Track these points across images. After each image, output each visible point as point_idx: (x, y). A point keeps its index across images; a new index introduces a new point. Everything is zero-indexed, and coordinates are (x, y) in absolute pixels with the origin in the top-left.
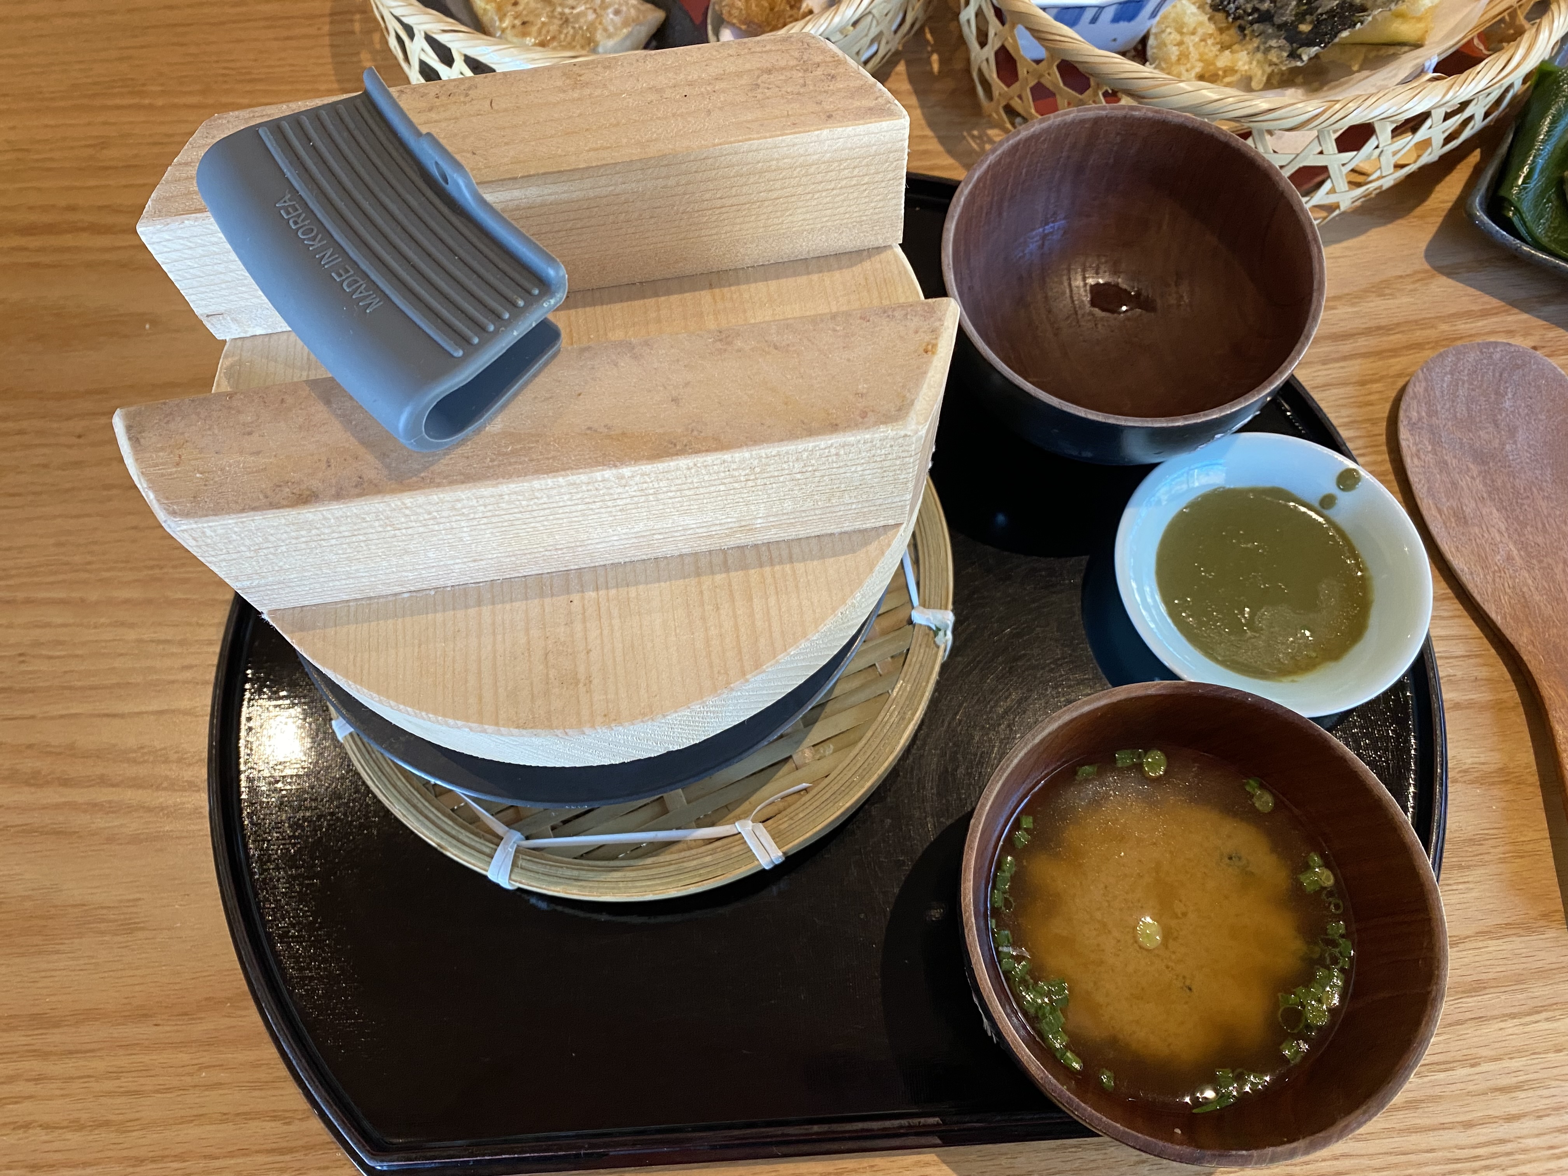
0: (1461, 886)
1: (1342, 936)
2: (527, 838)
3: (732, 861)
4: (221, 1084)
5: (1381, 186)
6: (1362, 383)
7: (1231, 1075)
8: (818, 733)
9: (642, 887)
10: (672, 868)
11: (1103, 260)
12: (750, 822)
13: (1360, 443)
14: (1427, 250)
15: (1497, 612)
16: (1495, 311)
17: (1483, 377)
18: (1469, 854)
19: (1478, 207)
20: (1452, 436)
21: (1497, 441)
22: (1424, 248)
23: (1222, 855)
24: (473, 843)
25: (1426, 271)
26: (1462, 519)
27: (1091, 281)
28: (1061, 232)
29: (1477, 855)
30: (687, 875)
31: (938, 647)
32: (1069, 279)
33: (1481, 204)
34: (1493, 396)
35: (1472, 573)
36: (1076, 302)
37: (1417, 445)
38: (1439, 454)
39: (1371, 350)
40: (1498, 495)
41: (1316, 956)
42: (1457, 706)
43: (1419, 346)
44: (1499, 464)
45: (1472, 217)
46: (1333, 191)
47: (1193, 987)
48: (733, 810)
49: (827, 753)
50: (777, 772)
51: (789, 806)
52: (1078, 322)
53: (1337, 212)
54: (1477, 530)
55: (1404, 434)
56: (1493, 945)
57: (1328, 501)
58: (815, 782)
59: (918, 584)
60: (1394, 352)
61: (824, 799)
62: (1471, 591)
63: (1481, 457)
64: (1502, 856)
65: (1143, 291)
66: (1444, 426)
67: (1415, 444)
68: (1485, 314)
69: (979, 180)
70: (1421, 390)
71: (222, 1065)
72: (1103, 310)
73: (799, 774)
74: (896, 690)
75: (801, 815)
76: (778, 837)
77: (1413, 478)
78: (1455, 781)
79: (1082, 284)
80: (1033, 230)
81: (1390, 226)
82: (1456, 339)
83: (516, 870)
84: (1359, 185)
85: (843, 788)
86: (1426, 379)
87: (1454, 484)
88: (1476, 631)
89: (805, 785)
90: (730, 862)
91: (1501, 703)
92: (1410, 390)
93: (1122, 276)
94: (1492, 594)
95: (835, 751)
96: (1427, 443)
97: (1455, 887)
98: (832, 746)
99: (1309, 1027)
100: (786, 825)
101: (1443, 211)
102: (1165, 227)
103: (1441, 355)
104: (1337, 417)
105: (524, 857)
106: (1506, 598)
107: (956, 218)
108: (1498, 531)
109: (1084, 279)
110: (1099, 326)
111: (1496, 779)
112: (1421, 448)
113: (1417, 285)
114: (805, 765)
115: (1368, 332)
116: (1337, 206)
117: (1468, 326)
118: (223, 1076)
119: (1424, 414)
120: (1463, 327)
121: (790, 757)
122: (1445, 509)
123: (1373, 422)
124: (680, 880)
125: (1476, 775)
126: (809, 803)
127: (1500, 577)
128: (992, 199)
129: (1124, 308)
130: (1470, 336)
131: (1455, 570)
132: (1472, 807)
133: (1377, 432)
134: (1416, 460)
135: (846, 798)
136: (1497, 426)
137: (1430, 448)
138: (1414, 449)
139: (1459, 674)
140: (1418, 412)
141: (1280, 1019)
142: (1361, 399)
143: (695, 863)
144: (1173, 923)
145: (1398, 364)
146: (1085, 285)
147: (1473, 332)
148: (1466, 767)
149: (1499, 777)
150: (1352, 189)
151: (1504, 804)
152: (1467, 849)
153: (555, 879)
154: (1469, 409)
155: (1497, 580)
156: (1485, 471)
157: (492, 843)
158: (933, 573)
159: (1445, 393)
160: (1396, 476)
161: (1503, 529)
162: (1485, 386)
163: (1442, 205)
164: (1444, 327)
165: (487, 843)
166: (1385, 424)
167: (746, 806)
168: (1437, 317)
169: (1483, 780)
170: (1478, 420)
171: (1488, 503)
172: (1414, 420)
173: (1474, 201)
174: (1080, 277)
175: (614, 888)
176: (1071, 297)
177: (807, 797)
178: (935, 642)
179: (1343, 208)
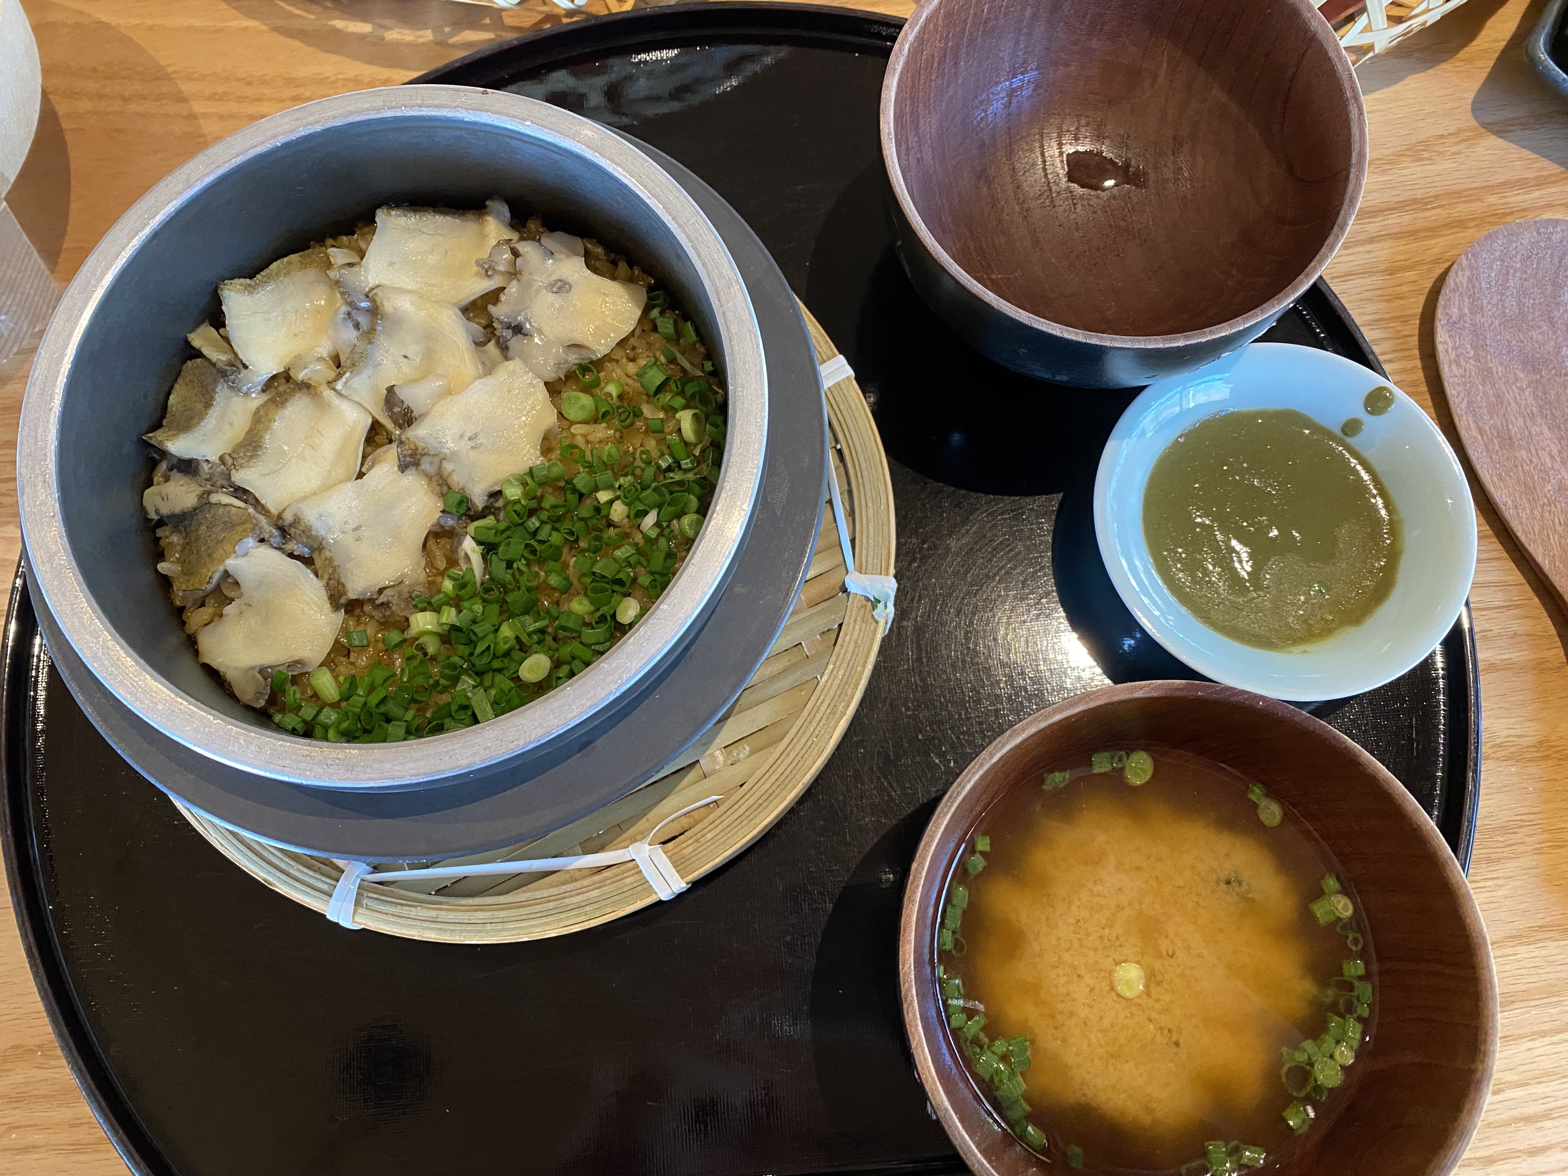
0: (1490, 883)
1: (1360, 978)
2: (376, 869)
3: (625, 895)
4: (34, 1147)
5: (1424, 23)
6: (1392, 271)
7: (1224, 1149)
8: (731, 731)
9: (513, 929)
10: (551, 905)
11: (1083, 122)
12: (647, 845)
13: (1387, 346)
14: (1474, 102)
15: (1544, 555)
16: (1554, 179)
17: (1538, 263)
18: (1499, 845)
19: (1543, 49)
20: (1499, 337)
21: (1553, 343)
22: (1470, 101)
23: (1219, 881)
24: (306, 879)
25: (1472, 129)
26: (1507, 440)
27: (1069, 149)
28: (1032, 86)
29: (1509, 846)
30: (570, 914)
31: (877, 622)
32: (1042, 146)
33: (1545, 45)
34: (1549, 288)
35: (1516, 508)
36: (1050, 176)
37: (1457, 349)
38: (1483, 361)
39: (1404, 229)
40: (1551, 409)
41: (1328, 1000)
42: (1492, 667)
43: (1460, 224)
44: (1553, 372)
45: (1533, 61)
46: (1368, 29)
47: (1181, 1042)
48: (628, 829)
49: (741, 756)
50: (681, 780)
51: (697, 823)
52: (1052, 201)
53: (1371, 55)
54: (1523, 453)
55: (1442, 336)
56: (1523, 951)
57: (1352, 427)
58: (728, 794)
59: (853, 541)
60: (1433, 231)
61: (735, 816)
62: (1515, 529)
63: (1531, 364)
64: (1539, 846)
65: (1133, 162)
66: (1490, 326)
67: (1455, 348)
68: (1541, 182)
69: (928, 20)
70: (1465, 280)
71: (36, 1125)
72: (1083, 186)
73: (707, 783)
74: (825, 678)
75: (709, 836)
76: (679, 865)
77: (1451, 391)
78: (1487, 758)
79: (1057, 152)
80: (997, 83)
81: (1431, 72)
82: (1505, 215)
83: (360, 910)
84: (1399, 20)
85: (760, 801)
86: (1471, 268)
87: (1499, 397)
88: (1516, 576)
89: (714, 798)
90: (622, 896)
91: (1543, 663)
92: (1451, 280)
93: (1107, 142)
94: (1540, 532)
95: (751, 754)
96: (1469, 346)
97: (1481, 884)
98: (747, 748)
99: (1317, 1089)
100: (690, 849)
101: (1494, 52)
102: (1161, 79)
103: (1490, 235)
104: (1362, 314)
105: (370, 895)
106: (1556, 537)
107: (898, 71)
108: (1550, 454)
109: (1060, 145)
110: (1079, 207)
111: (1536, 755)
112: (1462, 354)
113: (1462, 146)
114: (714, 772)
115: (1399, 207)
116: (1371, 47)
117: (1520, 198)
118: (38, 1138)
119: (1466, 310)
120: (1515, 199)
121: (698, 761)
122: (1487, 428)
123: (1404, 319)
124: (561, 920)
125: (1512, 749)
126: (718, 822)
127: (1550, 512)
128: (946, 44)
129: (1109, 183)
130: (1523, 210)
131: (1496, 504)
132: (1507, 789)
133: (1408, 333)
134: (1454, 367)
135: (766, 812)
136: (1552, 324)
137: (1472, 354)
138: (1453, 355)
139: (1496, 629)
140: (1460, 309)
141: (1284, 1079)
142: (1387, 292)
143: (579, 898)
144: (1157, 965)
145: (1436, 246)
146: (1061, 154)
147: (1525, 205)
148: (1498, 741)
149: (1538, 752)
150: (1392, 27)
151: (1542, 785)
152: (1499, 838)
153: (409, 922)
154: (1520, 303)
155: (1546, 515)
156: (1537, 381)
157: (330, 878)
158: (871, 528)
159: (1493, 283)
160: (1428, 386)
161: (1555, 452)
162: (1540, 275)
163: (1495, 45)
164: (1493, 199)
165: (324, 879)
166: (1418, 322)
167: (642, 824)
168: (1485, 187)
169: (1516, 757)
170: (1530, 317)
171: (1539, 420)
172: (1454, 318)
173: (1537, 41)
174: (1054, 144)
175: (480, 932)
176: (1045, 169)
177: (718, 812)
178: (873, 616)
179: (1377, 50)
